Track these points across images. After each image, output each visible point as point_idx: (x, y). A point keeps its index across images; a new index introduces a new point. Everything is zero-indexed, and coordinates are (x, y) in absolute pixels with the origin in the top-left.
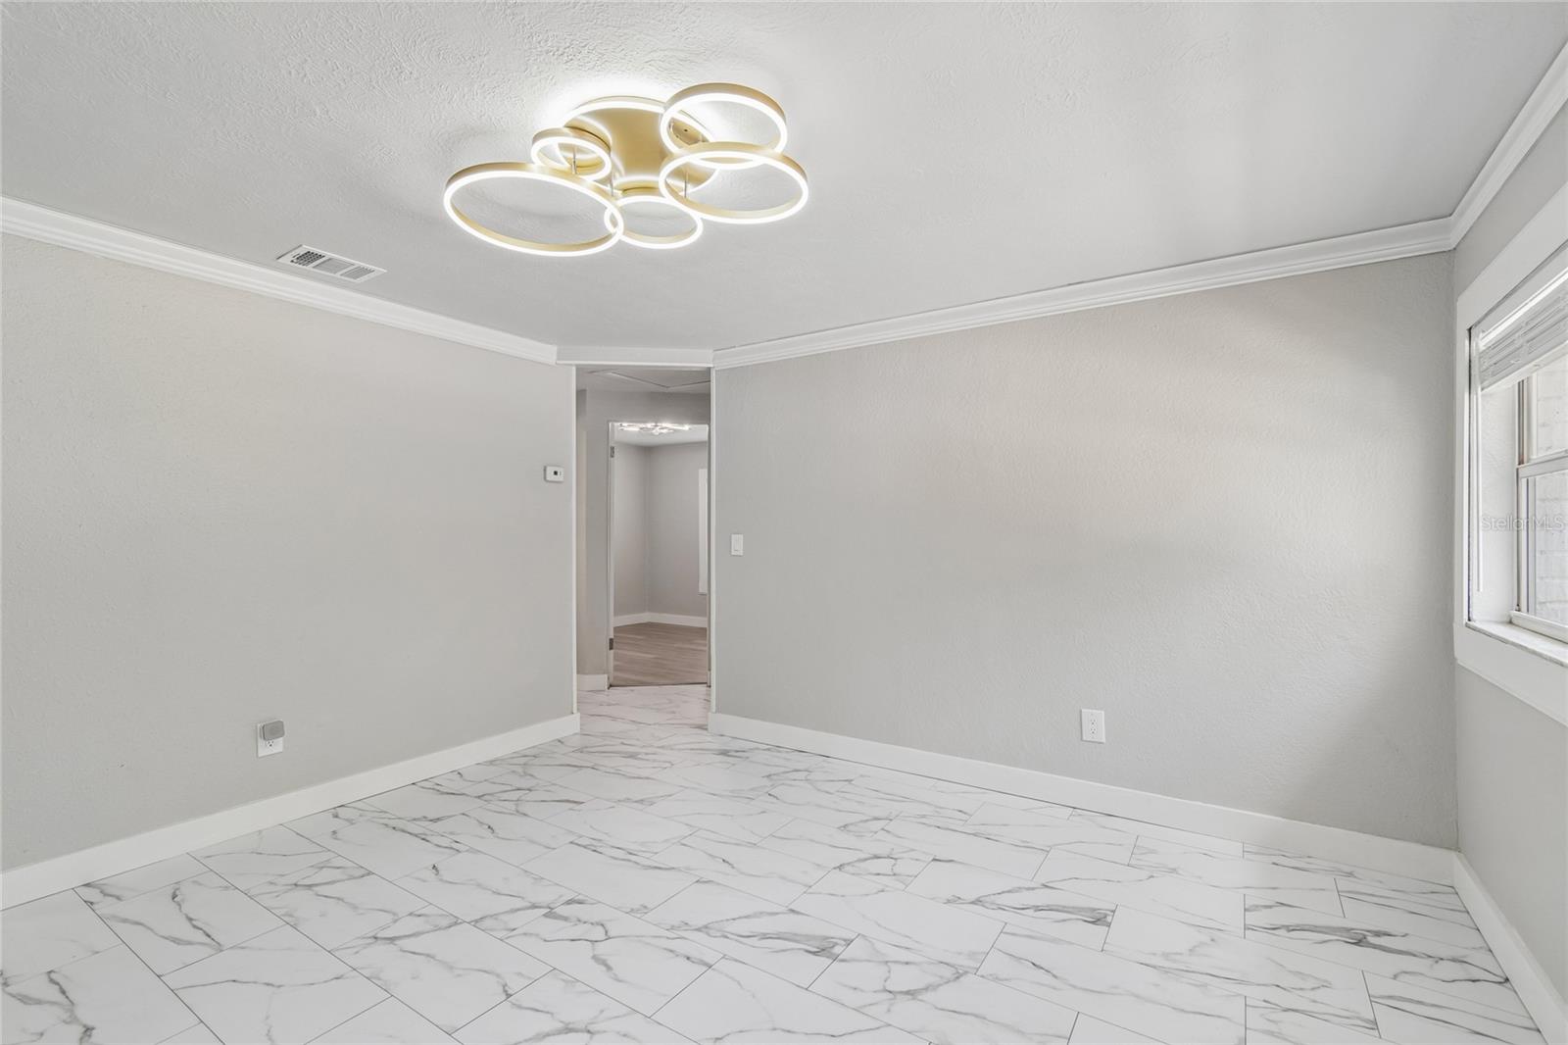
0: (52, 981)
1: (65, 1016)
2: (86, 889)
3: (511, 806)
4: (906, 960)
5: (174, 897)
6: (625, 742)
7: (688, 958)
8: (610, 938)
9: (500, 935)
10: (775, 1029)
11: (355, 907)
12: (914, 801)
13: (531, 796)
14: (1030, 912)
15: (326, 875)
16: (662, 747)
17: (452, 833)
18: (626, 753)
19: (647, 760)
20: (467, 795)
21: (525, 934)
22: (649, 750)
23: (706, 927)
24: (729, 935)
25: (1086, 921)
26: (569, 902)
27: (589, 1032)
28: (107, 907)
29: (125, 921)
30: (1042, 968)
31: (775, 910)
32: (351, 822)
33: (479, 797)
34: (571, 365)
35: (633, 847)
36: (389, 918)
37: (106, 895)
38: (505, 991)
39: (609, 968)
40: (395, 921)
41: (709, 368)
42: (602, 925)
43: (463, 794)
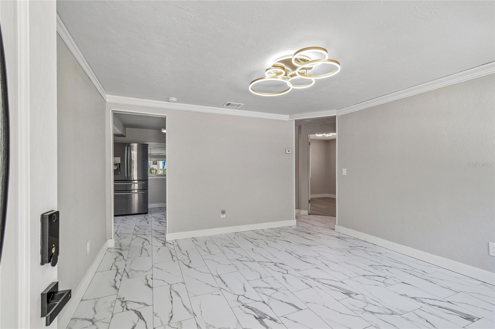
0: (187, 252)
1: (188, 258)
2: (192, 239)
3: (273, 240)
4: (375, 304)
5: (205, 243)
6: (308, 230)
7: (306, 284)
8: (288, 274)
9: (263, 266)
10: (324, 306)
11: (235, 253)
12: (404, 264)
13: (279, 238)
14: (436, 307)
15: (231, 245)
16: (319, 233)
17: (258, 243)
18: (307, 232)
19: (313, 235)
20: (264, 235)
21: (268, 267)
22: (315, 233)
23: (314, 278)
25: (461, 317)
26: (280, 264)
27: (276, 290)
28: (195, 242)
29: (198, 245)
30: (430, 323)
31: (337, 280)
32: (238, 236)
33: (266, 236)
34: (293, 120)
35: (301, 256)
36: (241, 256)
37: (195, 240)
38: (261, 277)
39: (285, 280)
40: (242, 258)
41: (335, 116)
42: (287, 270)
43: (263, 235)
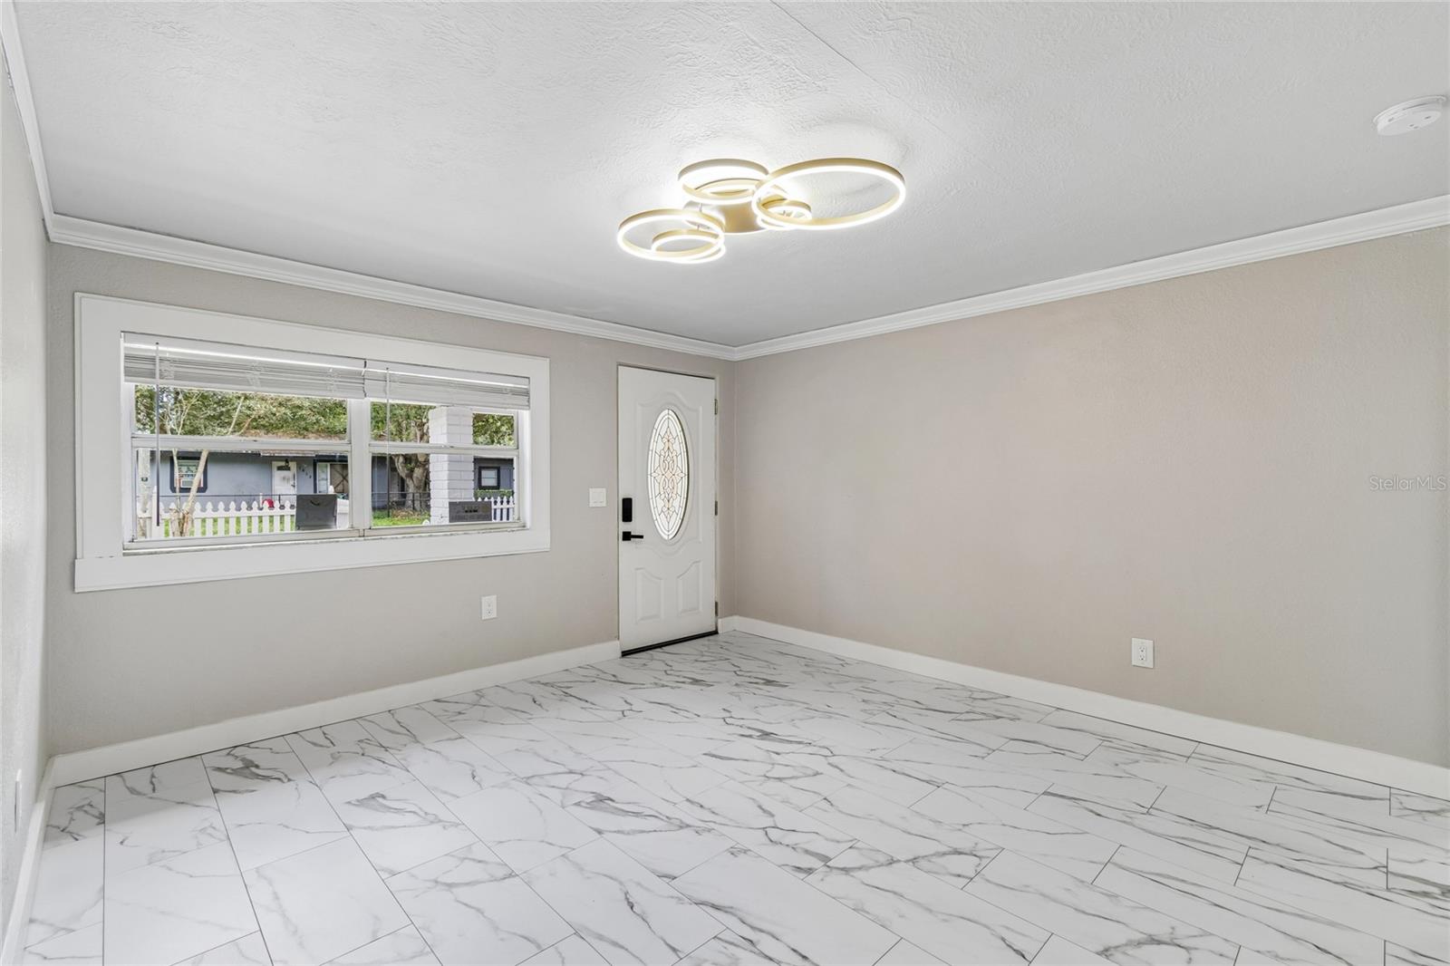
7: (701, 806)
8: (764, 828)
24: (664, 818)
26: (811, 870)
31: (613, 834)
39: (760, 807)
42: (771, 841)
